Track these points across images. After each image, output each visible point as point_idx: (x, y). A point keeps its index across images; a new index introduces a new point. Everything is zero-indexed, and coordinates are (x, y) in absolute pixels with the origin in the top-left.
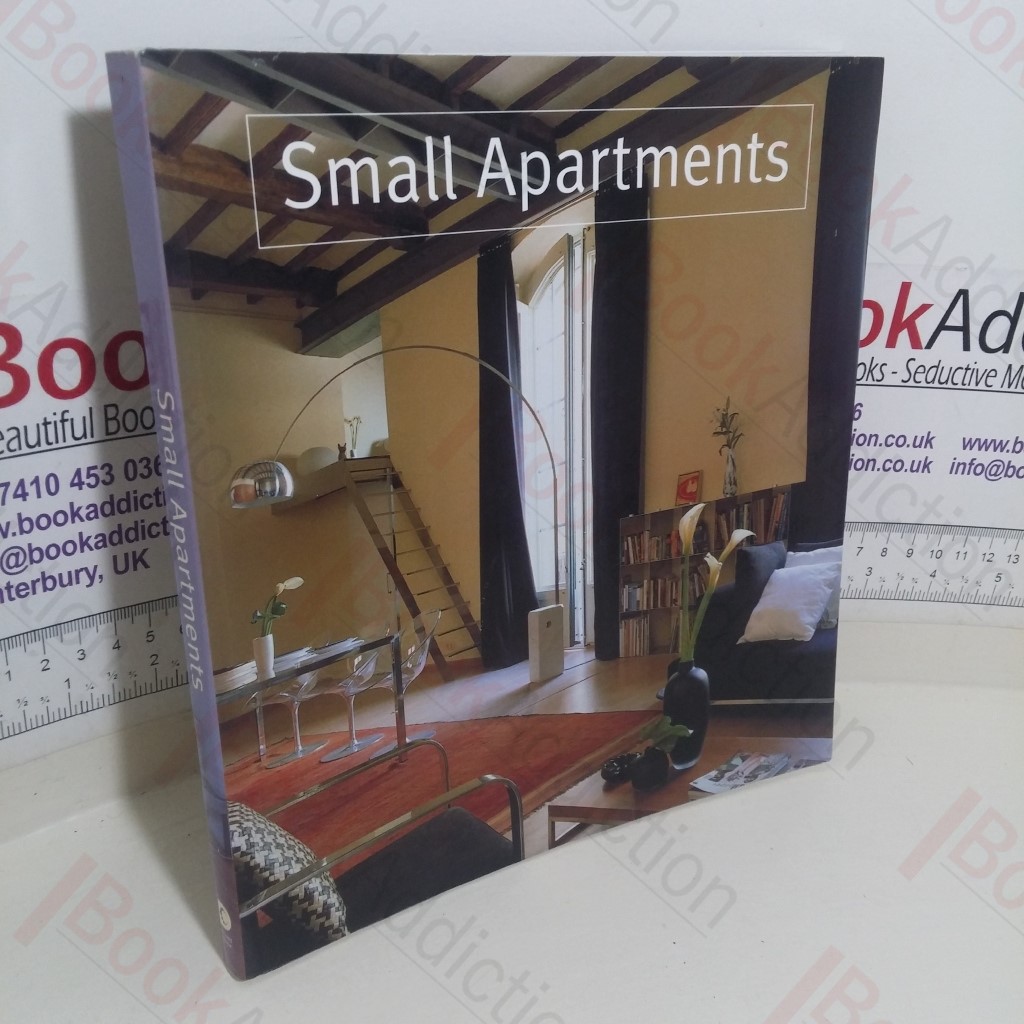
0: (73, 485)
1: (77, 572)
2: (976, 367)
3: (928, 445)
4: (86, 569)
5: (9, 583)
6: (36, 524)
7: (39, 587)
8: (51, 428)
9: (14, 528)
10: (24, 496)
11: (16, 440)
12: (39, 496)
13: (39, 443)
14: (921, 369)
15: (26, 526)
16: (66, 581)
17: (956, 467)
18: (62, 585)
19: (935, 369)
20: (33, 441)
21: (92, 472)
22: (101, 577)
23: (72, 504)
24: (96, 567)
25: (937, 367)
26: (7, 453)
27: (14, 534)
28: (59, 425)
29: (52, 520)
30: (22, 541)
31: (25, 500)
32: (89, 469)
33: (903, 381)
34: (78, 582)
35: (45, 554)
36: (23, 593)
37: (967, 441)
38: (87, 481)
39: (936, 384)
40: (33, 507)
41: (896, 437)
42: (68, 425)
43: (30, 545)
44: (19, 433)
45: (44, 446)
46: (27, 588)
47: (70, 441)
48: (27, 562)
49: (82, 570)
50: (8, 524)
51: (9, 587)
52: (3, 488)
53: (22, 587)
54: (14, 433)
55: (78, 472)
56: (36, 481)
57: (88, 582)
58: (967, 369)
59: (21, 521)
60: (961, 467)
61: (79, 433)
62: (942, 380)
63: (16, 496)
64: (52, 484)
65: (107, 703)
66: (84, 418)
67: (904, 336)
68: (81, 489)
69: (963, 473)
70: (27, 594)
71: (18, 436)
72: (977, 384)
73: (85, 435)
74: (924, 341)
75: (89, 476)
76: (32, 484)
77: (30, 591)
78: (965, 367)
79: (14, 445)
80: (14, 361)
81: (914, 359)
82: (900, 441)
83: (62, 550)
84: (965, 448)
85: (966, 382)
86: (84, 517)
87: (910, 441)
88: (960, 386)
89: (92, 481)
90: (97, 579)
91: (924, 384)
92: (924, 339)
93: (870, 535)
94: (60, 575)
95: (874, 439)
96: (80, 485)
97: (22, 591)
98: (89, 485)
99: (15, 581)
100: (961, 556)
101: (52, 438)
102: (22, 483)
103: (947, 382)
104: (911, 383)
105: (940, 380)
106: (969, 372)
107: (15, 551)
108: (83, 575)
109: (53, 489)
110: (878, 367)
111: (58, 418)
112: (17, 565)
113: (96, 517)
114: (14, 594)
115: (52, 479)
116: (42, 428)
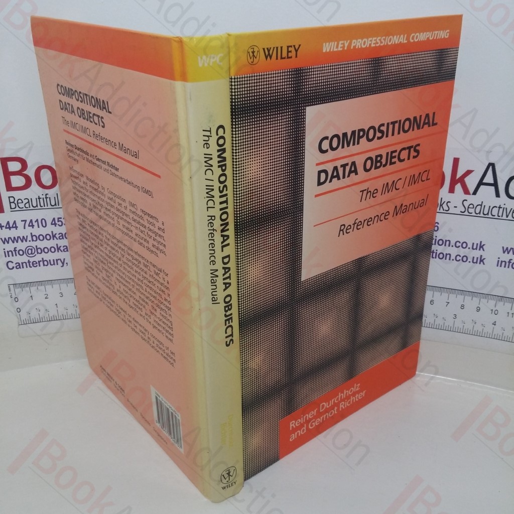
0: (52, 224)
1: (57, 260)
2: (505, 207)
3: (481, 249)
4: (60, 260)
5: (29, 260)
6: (38, 238)
7: (41, 263)
8: (41, 200)
9: (29, 238)
10: (33, 226)
11: (28, 204)
12: (39, 227)
13: (37, 206)
14: (471, 206)
15: (34, 238)
16: (52, 263)
17: (500, 263)
18: (51, 265)
19: (479, 207)
20: (35, 205)
21: (60, 220)
22: (67, 263)
23: (52, 232)
24: (64, 259)
25: (481, 205)
26: (24, 209)
27: (30, 241)
28: (45, 199)
29: (45, 237)
30: (34, 244)
31: (33, 228)
32: (58, 218)
33: (461, 212)
34: (57, 264)
35: (43, 251)
36: (35, 265)
37: (505, 249)
38: (58, 223)
39: (482, 215)
40: (37, 231)
41: (461, 243)
42: (48, 199)
43: (36, 246)
44: (29, 201)
45: (39, 207)
46: (37, 263)
47: (50, 206)
48: (36, 253)
49: (58, 259)
50: (27, 236)
51: (29, 262)
52: (24, 222)
53: (35, 263)
54: (27, 201)
55: (54, 219)
56: (37, 221)
57: (62, 265)
58: (500, 207)
59: (32, 236)
60: (503, 263)
61: (53, 203)
62: (486, 213)
63: (29, 226)
64: (43, 223)
65: (74, 317)
66: (55, 198)
67: (458, 187)
68: (56, 226)
69: (505, 267)
70: (37, 266)
71: (29, 202)
72: (507, 217)
73: (55, 204)
74: (471, 190)
75: (58, 221)
76: (35, 222)
77: (38, 265)
78: (498, 206)
79: (27, 205)
80: (25, 172)
81: (466, 200)
82: (464, 245)
83: (50, 250)
84: (504, 252)
85: (500, 214)
86: (58, 238)
87: (470, 245)
88: (496, 217)
89: (60, 223)
90: (65, 264)
91: (474, 214)
92: (471, 189)
93: (452, 297)
94: (50, 260)
95: (448, 243)
96: (55, 224)
97: (34, 264)
98: (59, 225)
99: (32, 260)
100: (510, 315)
101: (42, 204)
102: (31, 221)
103: (488, 214)
104: (466, 213)
105: (483, 213)
106: (501, 210)
107: (31, 248)
108: (59, 261)
109: (44, 225)
110: (445, 203)
111: (44, 197)
112: (32, 254)
113: (63, 238)
114: (31, 265)
115: (43, 221)
116: (38, 200)
